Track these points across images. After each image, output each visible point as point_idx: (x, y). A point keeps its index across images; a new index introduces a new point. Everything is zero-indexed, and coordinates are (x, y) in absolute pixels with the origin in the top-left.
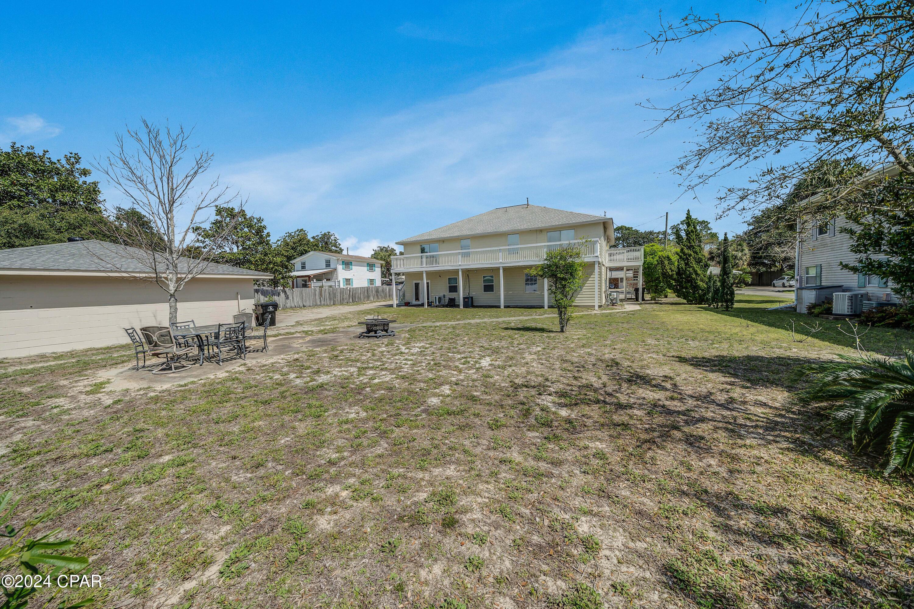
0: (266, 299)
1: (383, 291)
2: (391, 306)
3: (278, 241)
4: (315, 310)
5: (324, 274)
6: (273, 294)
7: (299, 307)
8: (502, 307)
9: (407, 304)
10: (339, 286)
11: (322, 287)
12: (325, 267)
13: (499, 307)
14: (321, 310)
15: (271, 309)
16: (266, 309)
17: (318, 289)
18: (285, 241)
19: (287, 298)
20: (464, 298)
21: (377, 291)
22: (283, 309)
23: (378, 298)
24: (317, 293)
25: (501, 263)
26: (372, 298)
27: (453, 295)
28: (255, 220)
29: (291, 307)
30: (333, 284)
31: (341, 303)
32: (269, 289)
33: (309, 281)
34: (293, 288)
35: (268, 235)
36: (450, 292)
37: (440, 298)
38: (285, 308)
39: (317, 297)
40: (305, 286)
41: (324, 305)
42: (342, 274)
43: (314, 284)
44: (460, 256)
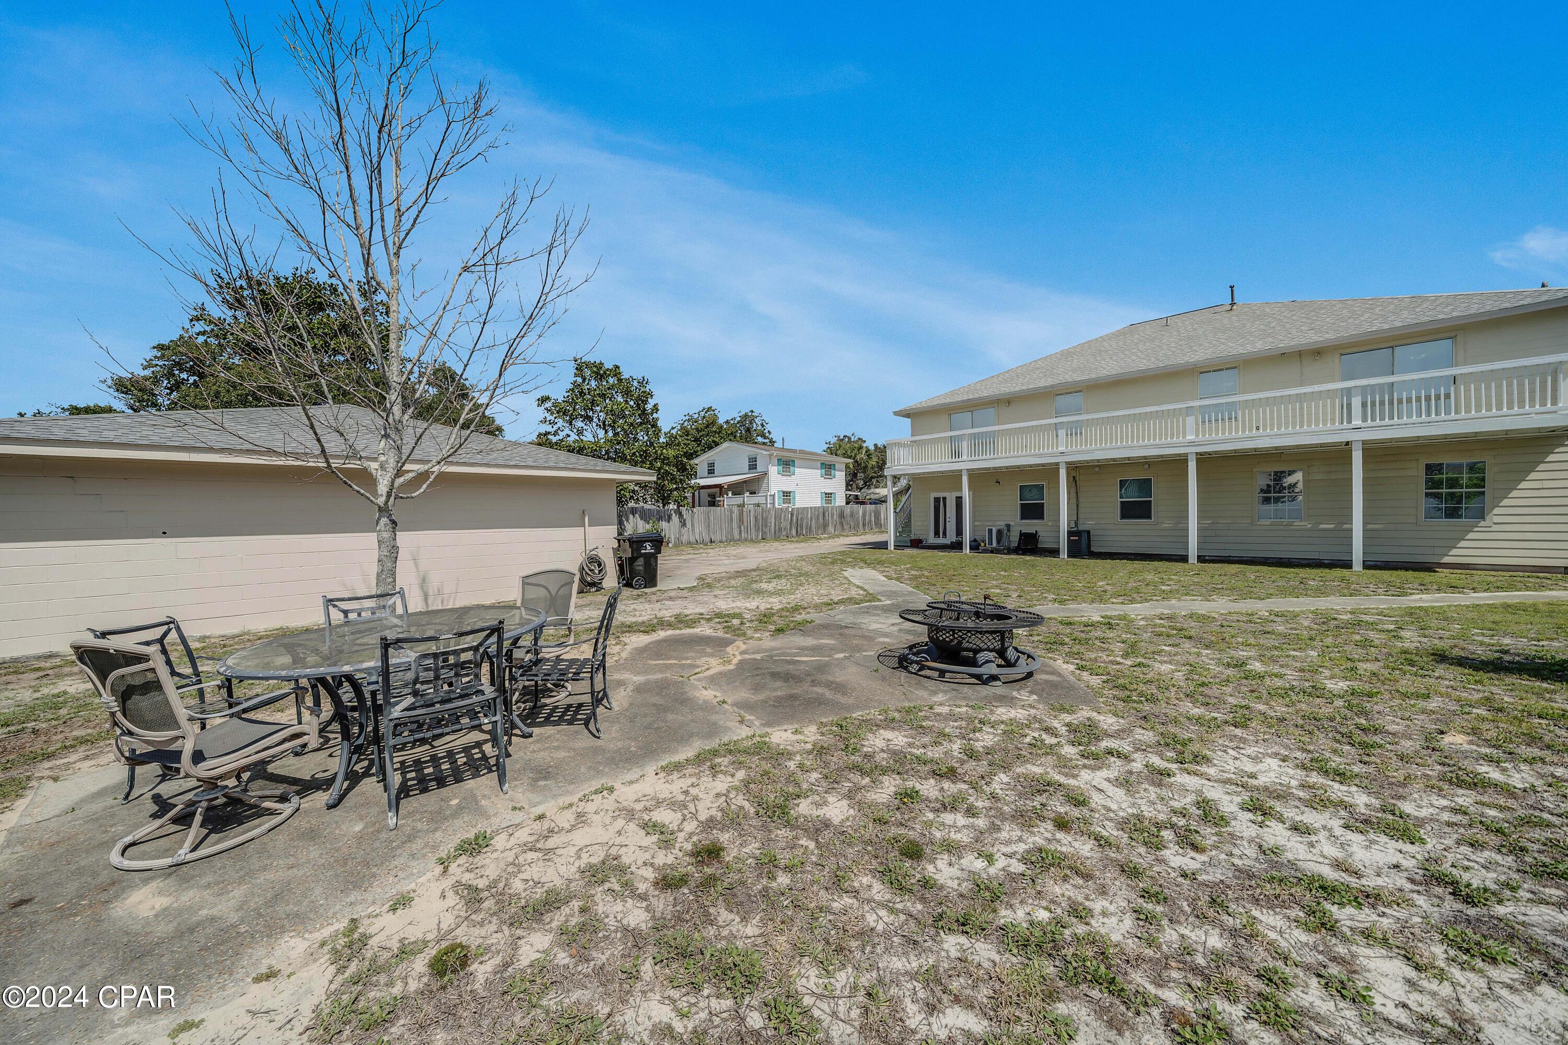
0: (648, 527)
1: (852, 514)
2: (883, 546)
3: (673, 428)
4: (733, 550)
5: (745, 482)
6: (660, 519)
7: (703, 542)
8: (1193, 559)
9: (917, 544)
10: (774, 504)
11: (743, 505)
12: (747, 470)
13: (1184, 559)
14: (741, 550)
15: (648, 548)
16: (639, 549)
17: (735, 509)
18: (683, 428)
19: (684, 524)
20: (1070, 534)
21: (842, 515)
22: (676, 546)
23: (843, 529)
24: (735, 516)
25: (1191, 444)
26: (831, 529)
27: (1031, 526)
28: (635, 383)
29: (689, 543)
30: (762, 500)
31: (777, 538)
32: (653, 507)
33: (721, 495)
34: (693, 507)
35: (656, 409)
36: (1023, 518)
37: (999, 532)
38: (679, 544)
39: (735, 525)
40: (713, 503)
41: (746, 540)
42: (777, 482)
43: (729, 500)
44: (1062, 433)
